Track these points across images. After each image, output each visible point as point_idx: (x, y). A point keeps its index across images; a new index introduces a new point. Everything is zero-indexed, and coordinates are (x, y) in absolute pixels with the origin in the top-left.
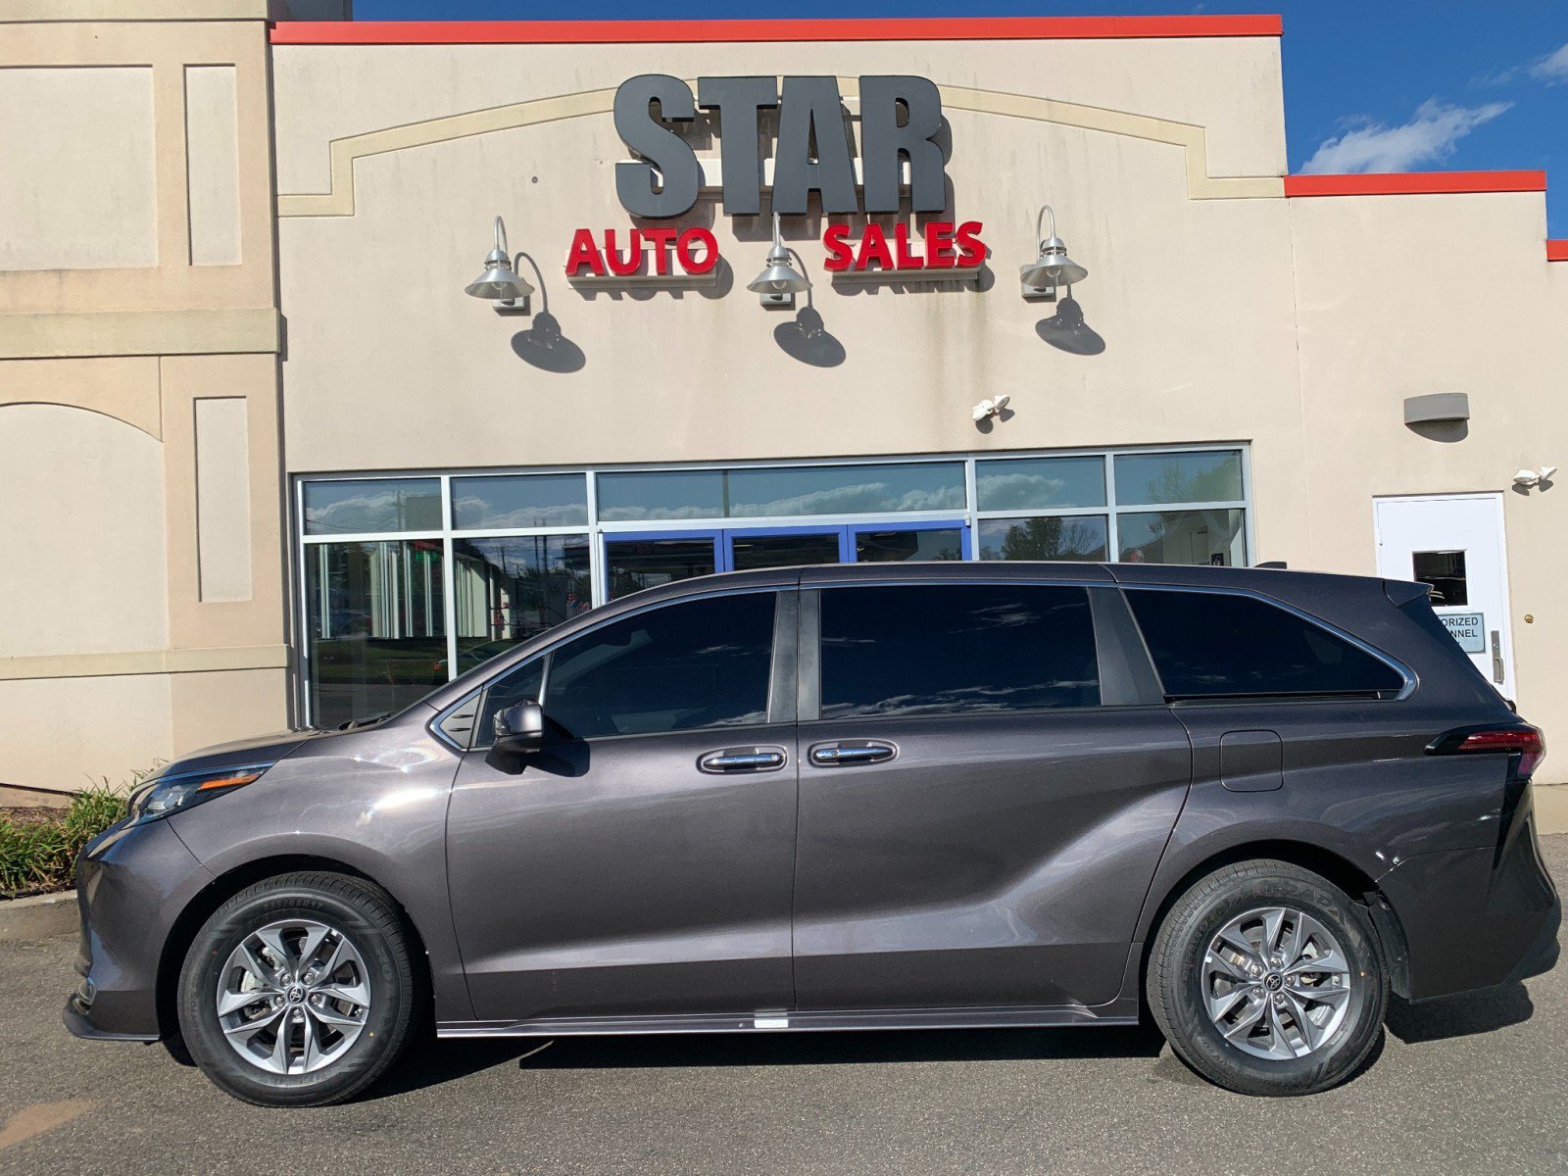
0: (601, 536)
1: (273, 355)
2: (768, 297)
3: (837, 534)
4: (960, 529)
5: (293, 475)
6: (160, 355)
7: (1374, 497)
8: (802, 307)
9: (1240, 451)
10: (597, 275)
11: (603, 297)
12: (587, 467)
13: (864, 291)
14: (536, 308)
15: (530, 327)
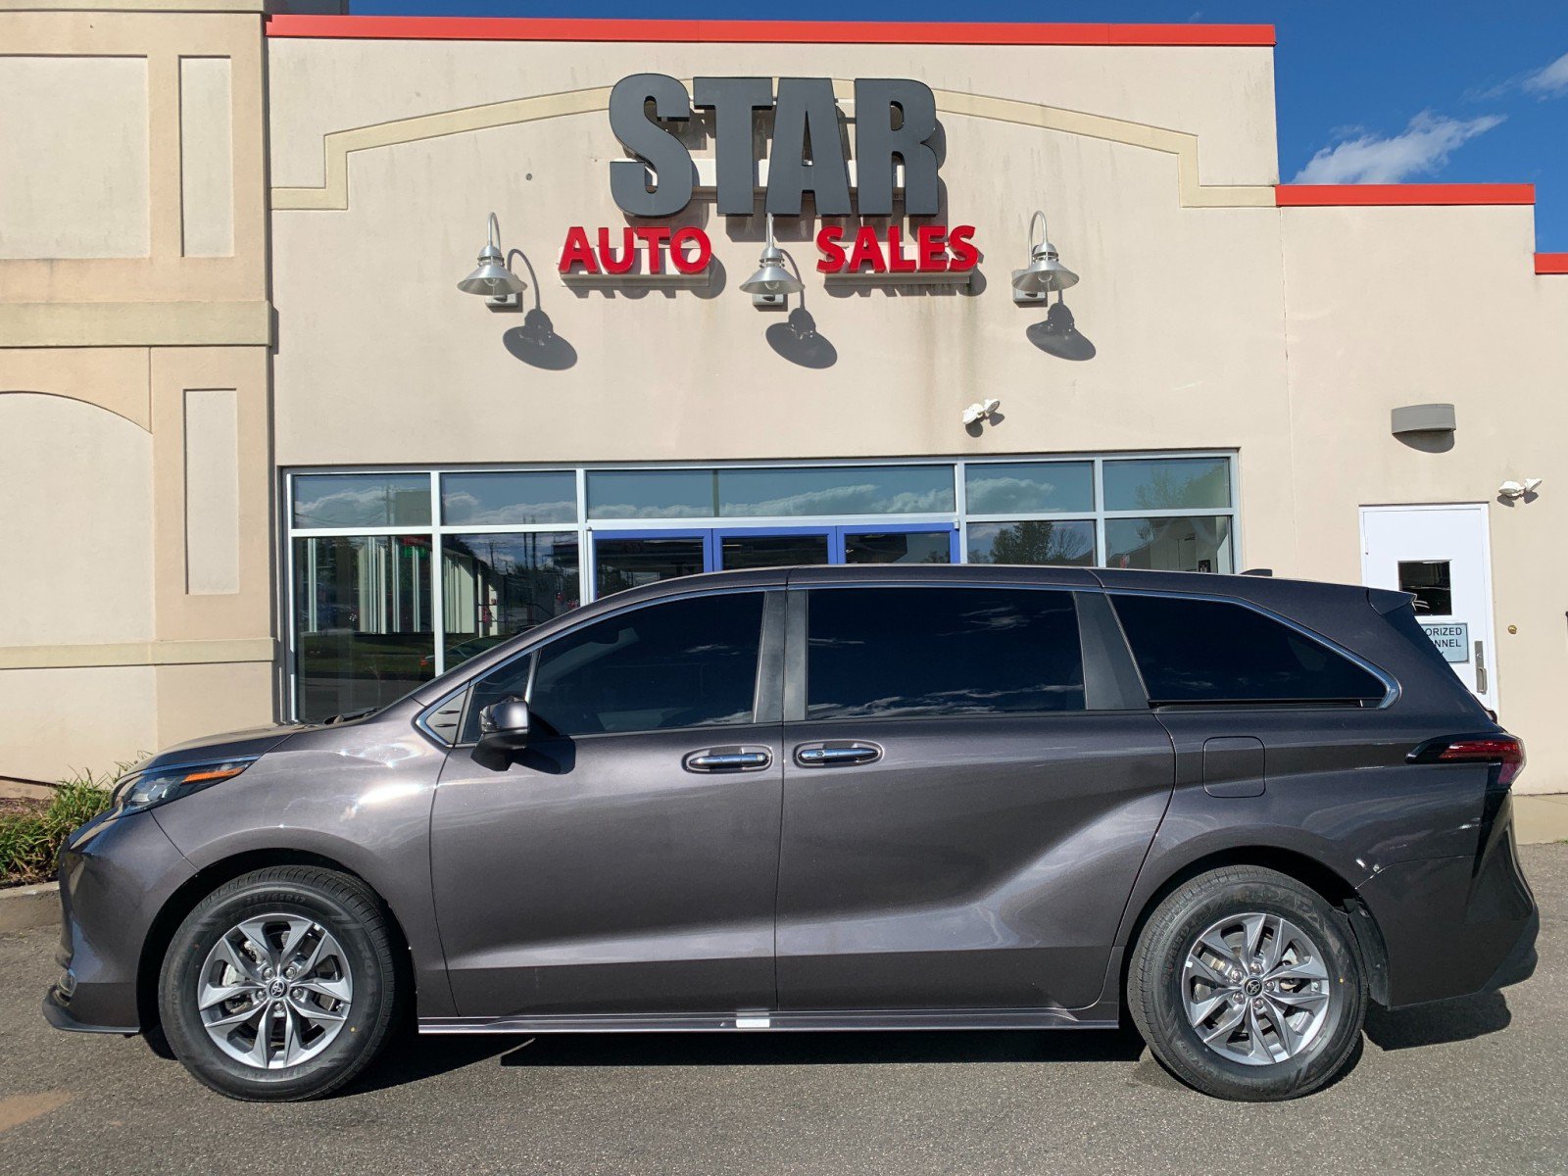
0: (590, 533)
1: (264, 348)
2: (760, 298)
3: (826, 536)
5: (282, 468)
6: (150, 346)
7: (1360, 506)
8: (794, 308)
9: (1228, 458)
10: (590, 273)
11: (595, 295)
13: (856, 293)
14: (529, 304)
15: (522, 324)
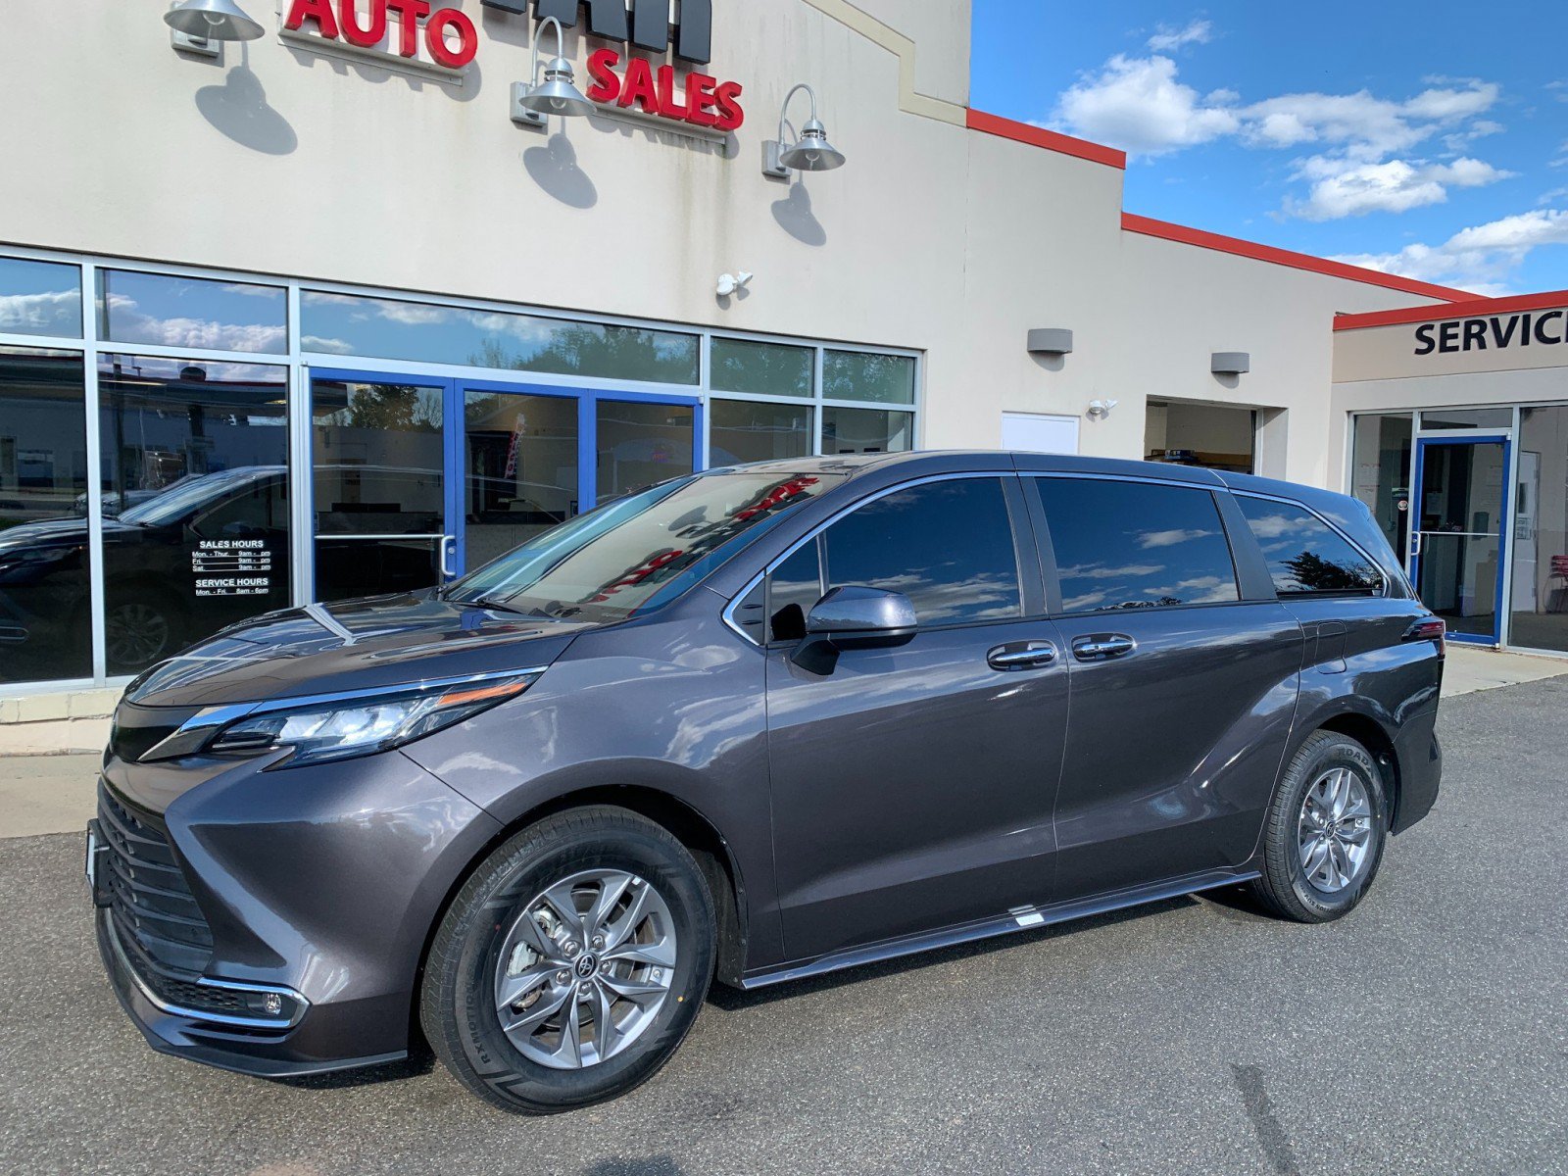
0: (307, 369)
3: (577, 398)
4: (692, 406)
7: (1004, 412)
8: (555, 132)
9: (914, 358)
10: (324, 36)
11: (322, 66)
12: (292, 280)
13: (618, 130)
14: (232, 60)
15: (222, 82)
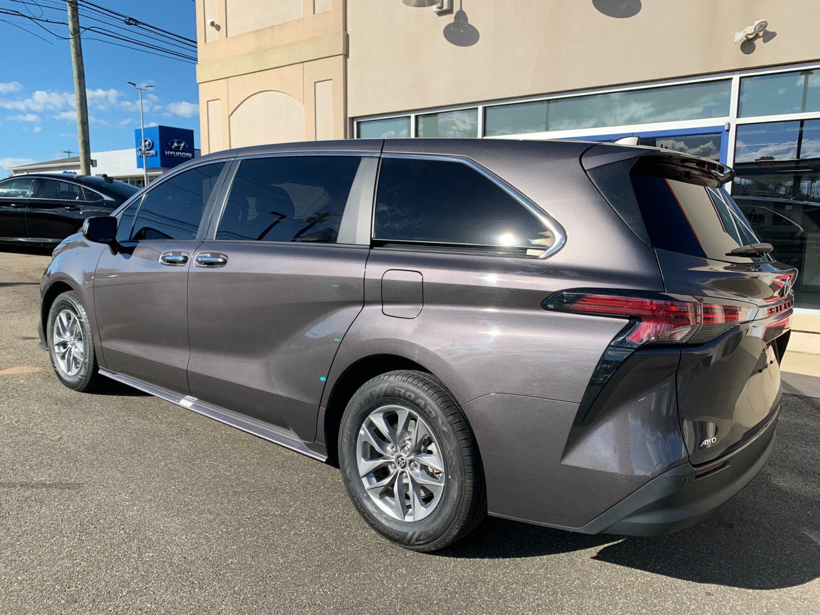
1: (342, 56)
4: (720, 133)
5: (352, 119)
6: (303, 62)
12: (479, 104)
14: (456, 9)
